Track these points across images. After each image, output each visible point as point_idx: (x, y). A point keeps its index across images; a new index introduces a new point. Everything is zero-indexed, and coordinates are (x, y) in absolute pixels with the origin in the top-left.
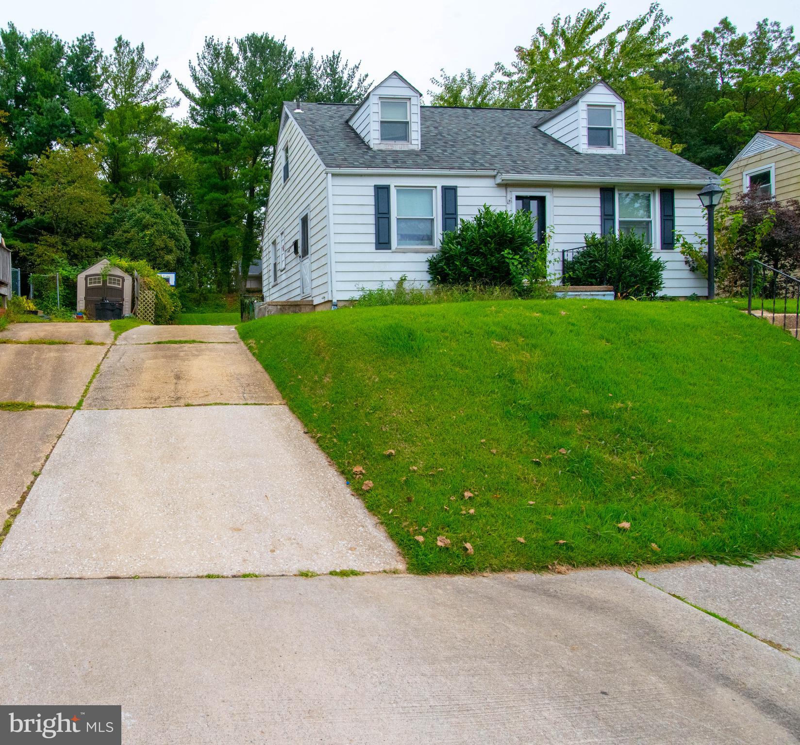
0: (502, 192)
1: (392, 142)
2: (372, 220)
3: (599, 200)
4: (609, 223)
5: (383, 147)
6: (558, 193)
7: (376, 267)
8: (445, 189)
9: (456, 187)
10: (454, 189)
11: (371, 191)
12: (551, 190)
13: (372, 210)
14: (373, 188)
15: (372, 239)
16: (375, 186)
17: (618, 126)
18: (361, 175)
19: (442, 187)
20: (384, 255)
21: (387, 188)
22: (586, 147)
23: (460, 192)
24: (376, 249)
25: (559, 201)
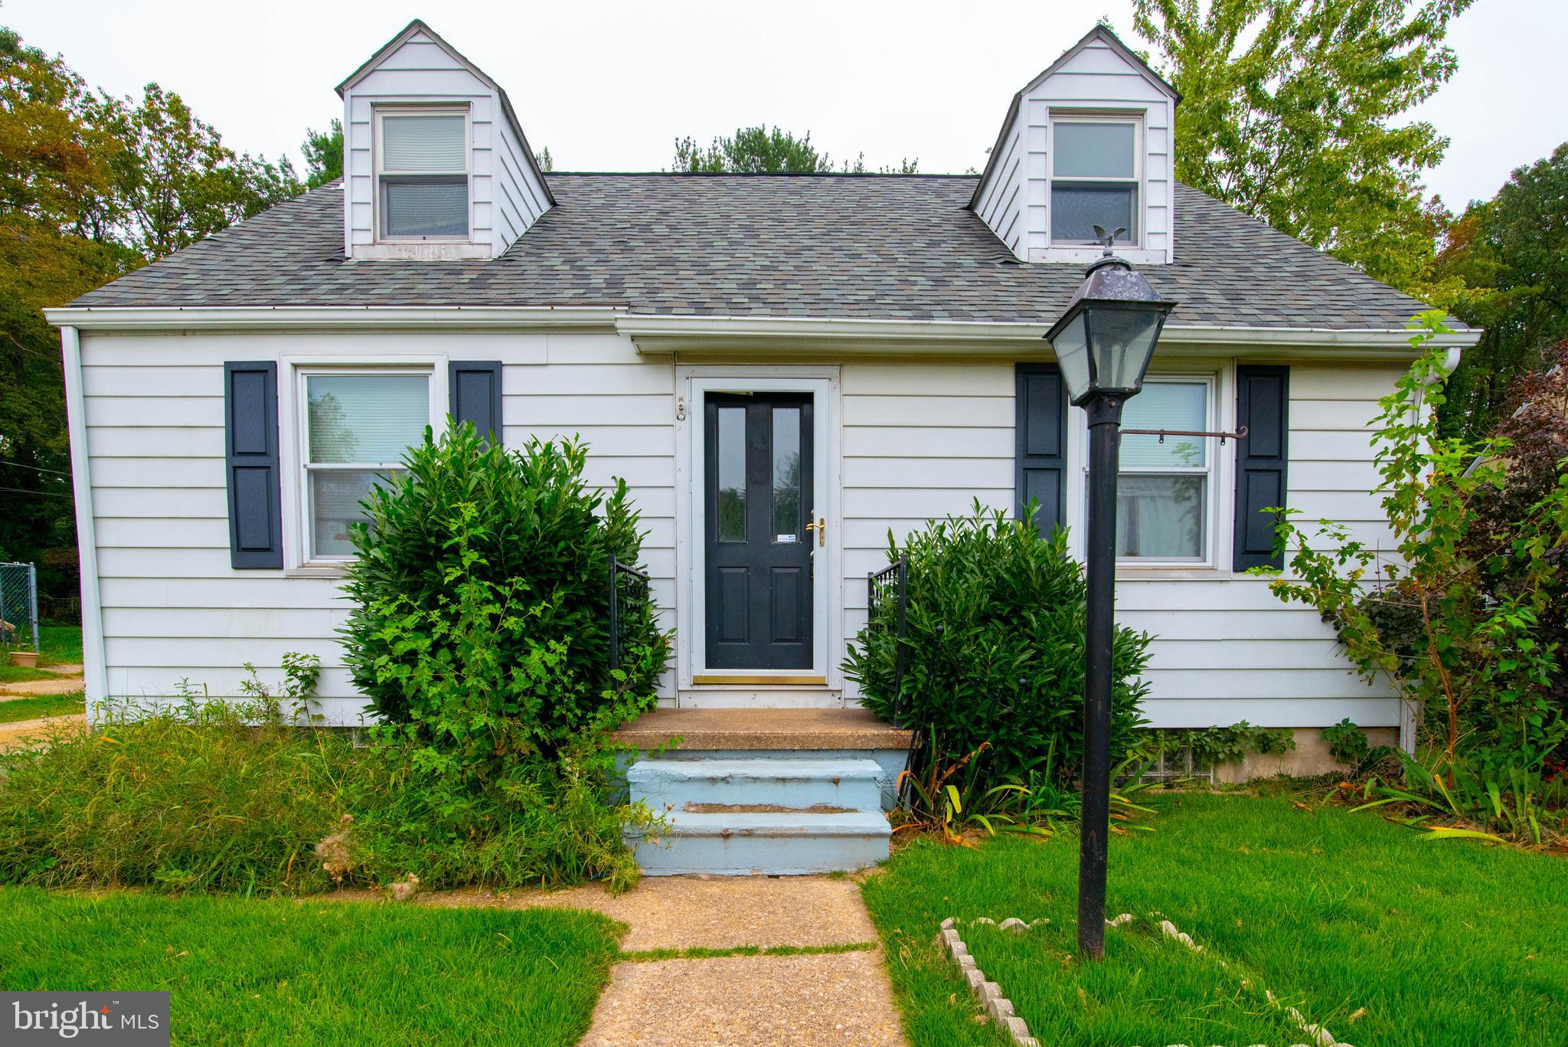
0: (657, 379)
1: (417, 240)
2: (218, 473)
3: (1010, 404)
4: (1043, 483)
5: (382, 254)
6: (858, 380)
7: (236, 624)
8: (460, 372)
9: (499, 365)
10: (491, 372)
11: (217, 383)
12: (834, 371)
13: (217, 441)
14: (221, 373)
15: (221, 534)
16: (228, 365)
17: (1152, 175)
18: (184, 332)
19: (452, 364)
20: (259, 586)
21: (266, 372)
22: (1044, 241)
23: (511, 382)
24: (236, 567)
25: (859, 410)
